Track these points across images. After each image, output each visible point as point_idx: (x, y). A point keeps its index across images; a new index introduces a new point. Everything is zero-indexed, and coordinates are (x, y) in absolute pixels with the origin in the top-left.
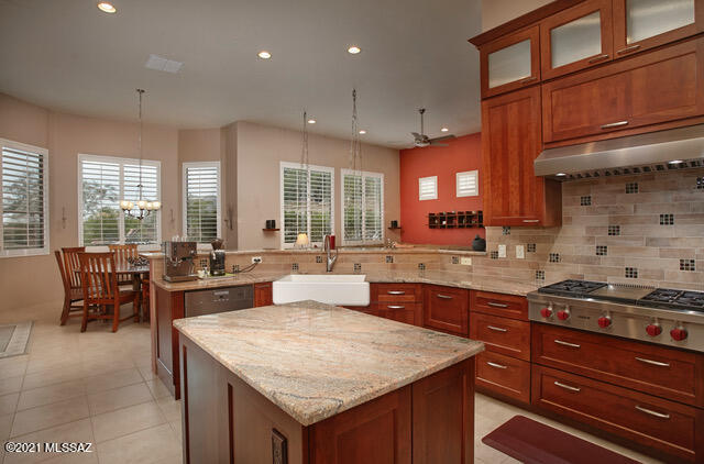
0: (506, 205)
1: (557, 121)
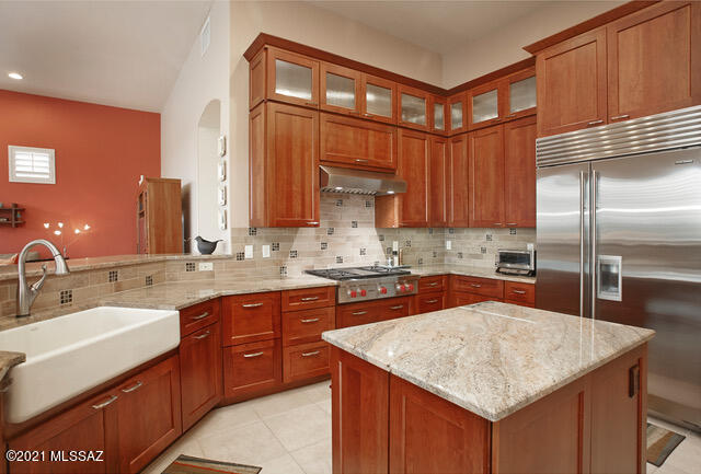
0: (289, 208)
1: (329, 145)
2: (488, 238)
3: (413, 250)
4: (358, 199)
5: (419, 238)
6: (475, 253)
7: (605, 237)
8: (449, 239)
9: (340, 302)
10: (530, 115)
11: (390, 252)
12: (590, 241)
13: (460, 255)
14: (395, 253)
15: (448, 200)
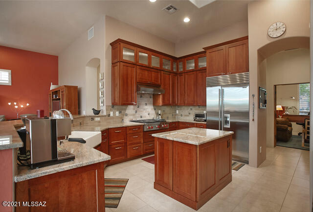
1: (140, 77)
2: (191, 109)
3: (165, 114)
4: (147, 95)
5: (167, 109)
6: (187, 115)
7: (226, 109)
8: (177, 109)
9: (145, 130)
10: (204, 69)
11: (158, 114)
12: (222, 111)
13: (182, 115)
14: (160, 114)
15: (178, 96)
